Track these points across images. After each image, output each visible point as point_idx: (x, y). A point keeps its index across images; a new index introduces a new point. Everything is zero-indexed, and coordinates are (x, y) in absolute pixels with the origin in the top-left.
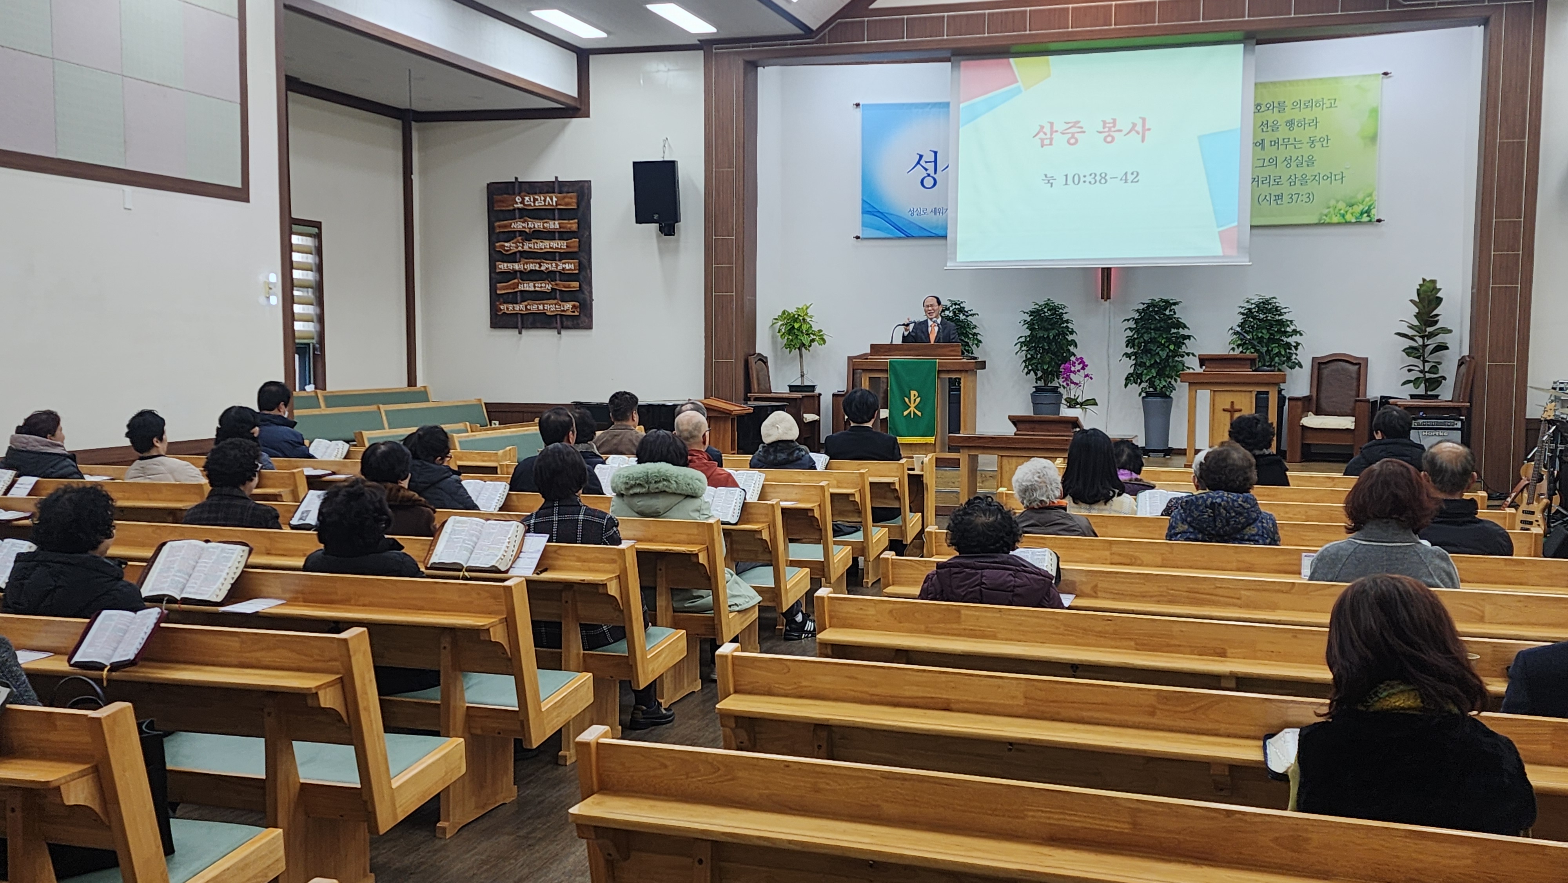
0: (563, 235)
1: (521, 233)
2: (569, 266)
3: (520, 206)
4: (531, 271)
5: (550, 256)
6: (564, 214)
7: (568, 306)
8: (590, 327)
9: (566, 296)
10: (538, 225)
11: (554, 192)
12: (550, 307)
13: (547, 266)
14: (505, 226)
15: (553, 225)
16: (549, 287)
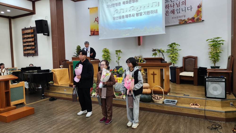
0: (32, 38)
1: (26, 38)
2: (33, 44)
3: (25, 32)
4: (28, 45)
5: (30, 42)
6: (32, 33)
7: (33, 51)
8: (38, 55)
9: (33, 49)
10: (28, 36)
11: (30, 29)
12: (31, 52)
13: (30, 44)
14: (24, 37)
15: (30, 36)
16: (30, 48)
